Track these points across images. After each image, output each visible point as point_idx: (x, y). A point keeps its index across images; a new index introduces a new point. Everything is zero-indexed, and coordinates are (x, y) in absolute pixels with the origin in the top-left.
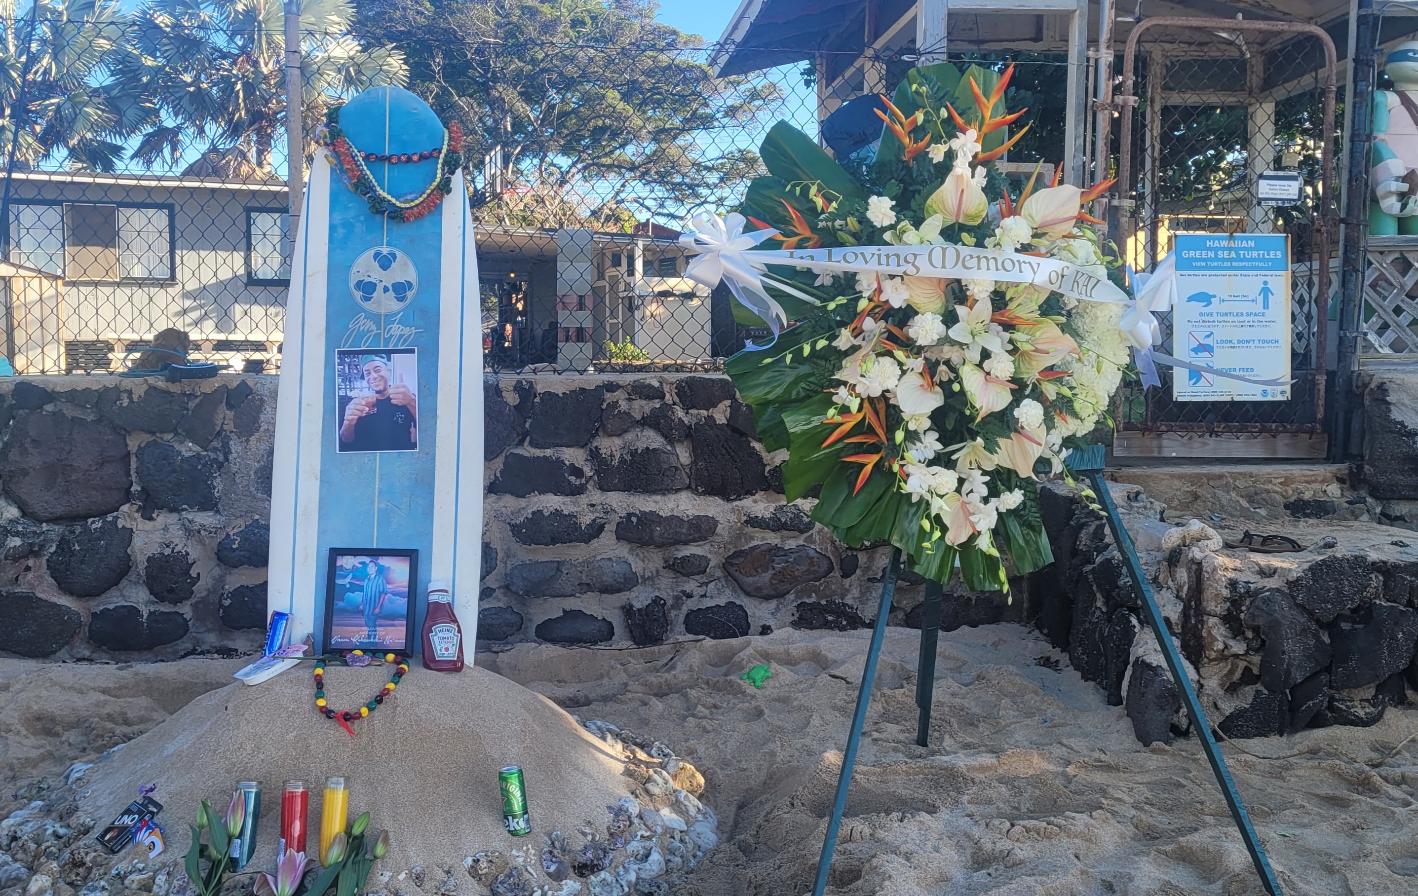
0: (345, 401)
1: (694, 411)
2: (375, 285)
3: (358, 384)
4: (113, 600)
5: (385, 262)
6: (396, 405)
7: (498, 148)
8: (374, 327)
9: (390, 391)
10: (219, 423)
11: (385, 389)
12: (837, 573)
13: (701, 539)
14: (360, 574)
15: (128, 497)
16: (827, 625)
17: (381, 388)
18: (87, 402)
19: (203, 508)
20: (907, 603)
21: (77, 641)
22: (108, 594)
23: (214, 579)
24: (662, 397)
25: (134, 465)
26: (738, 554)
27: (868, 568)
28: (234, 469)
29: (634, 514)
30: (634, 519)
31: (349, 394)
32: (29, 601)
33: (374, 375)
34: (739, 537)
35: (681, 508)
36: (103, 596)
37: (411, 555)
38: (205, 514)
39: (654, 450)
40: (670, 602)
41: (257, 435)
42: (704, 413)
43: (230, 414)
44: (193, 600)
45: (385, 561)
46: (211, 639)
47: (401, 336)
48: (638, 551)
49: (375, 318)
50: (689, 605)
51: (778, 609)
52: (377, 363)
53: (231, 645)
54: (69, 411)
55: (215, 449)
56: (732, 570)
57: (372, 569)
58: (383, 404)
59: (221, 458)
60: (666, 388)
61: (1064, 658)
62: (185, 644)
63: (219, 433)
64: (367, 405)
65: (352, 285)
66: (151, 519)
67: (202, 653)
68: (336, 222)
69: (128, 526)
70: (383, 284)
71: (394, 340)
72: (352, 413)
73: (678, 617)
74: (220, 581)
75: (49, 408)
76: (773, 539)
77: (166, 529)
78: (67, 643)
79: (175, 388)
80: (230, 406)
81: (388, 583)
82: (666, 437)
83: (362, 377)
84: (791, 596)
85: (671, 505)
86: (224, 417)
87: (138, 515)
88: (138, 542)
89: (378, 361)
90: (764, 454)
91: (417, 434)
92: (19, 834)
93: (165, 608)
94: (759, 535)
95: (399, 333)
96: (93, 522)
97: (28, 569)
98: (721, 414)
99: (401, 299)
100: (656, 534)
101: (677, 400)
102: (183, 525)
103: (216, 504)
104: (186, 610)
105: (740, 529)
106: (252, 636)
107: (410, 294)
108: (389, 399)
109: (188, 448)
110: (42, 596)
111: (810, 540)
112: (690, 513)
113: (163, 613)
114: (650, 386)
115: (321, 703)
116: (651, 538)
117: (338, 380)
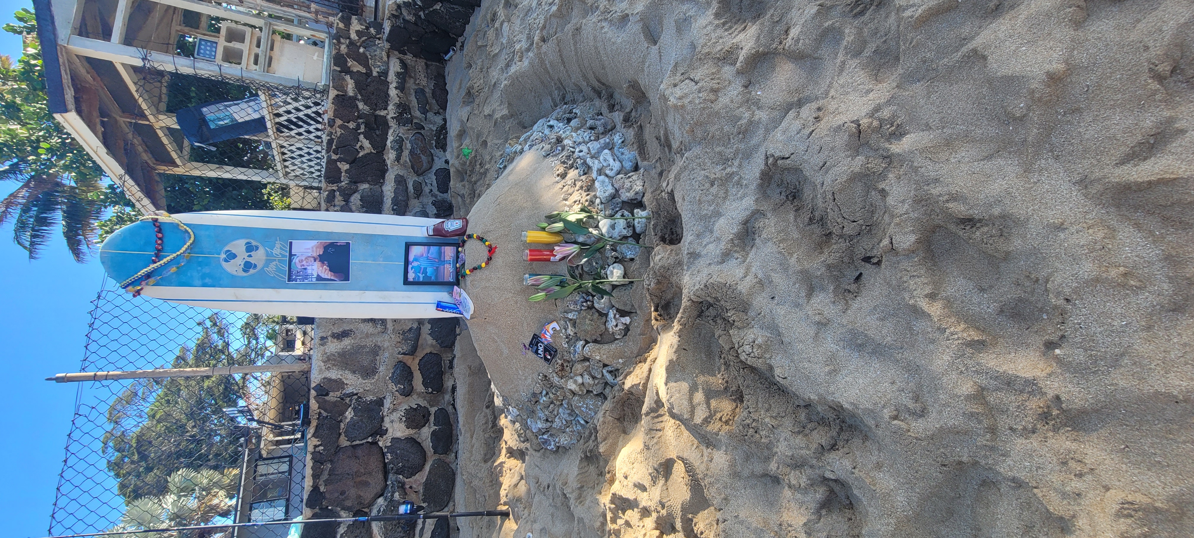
0: (319, 278)
1: (342, 179)
2: (246, 262)
3: (309, 271)
4: (428, 444)
5: (231, 256)
6: (324, 252)
7: (224, 410)
8: (274, 263)
9: (315, 255)
10: (336, 399)
11: (313, 257)
12: (422, 132)
13: (405, 181)
14: (418, 270)
15: (375, 443)
16: (445, 138)
17: (312, 259)
18: (320, 468)
19: (382, 405)
20: (436, 107)
21: (447, 460)
22: (424, 447)
23: (418, 398)
24: (334, 191)
25: (358, 442)
26: (413, 168)
27: (421, 120)
28: (362, 390)
29: (393, 207)
30: (395, 207)
31: (315, 276)
32: (427, 485)
33: (304, 263)
34: (405, 166)
35: (390, 188)
36: (426, 449)
37: (408, 246)
38: (385, 403)
39: (361, 197)
40: (434, 199)
41: (344, 380)
42: (343, 174)
43: (331, 394)
44: (429, 407)
45: (411, 257)
46: (448, 397)
47: (281, 248)
48: (410, 208)
49: (268, 262)
50: (435, 191)
51: (438, 157)
52: (297, 261)
53: (450, 388)
54: (325, 476)
55: (351, 401)
56: (420, 172)
57: (415, 264)
58: (322, 259)
59: (356, 397)
60: (329, 188)
61: (460, 39)
62: (450, 409)
63: (342, 399)
64: (322, 267)
65: (245, 274)
66: (387, 430)
67: (454, 400)
68: (200, 283)
69: (390, 440)
70: (246, 257)
71: (283, 252)
72: (327, 275)
73: (441, 196)
74: (419, 394)
75: (322, 489)
76: (406, 153)
77: (392, 422)
78: (448, 465)
79: (314, 423)
80: (327, 394)
81: (423, 255)
82: (355, 192)
83: (305, 269)
84: (432, 151)
85: (389, 193)
86: (333, 397)
87: (385, 437)
88: (399, 434)
89: (296, 260)
90: (366, 152)
91: (342, 241)
92: (545, 418)
93: (432, 418)
94: (404, 158)
95: (279, 250)
96: (388, 459)
97: (411, 487)
98: (344, 167)
99: (257, 248)
100: (402, 199)
101: (336, 185)
102: (390, 413)
103: (381, 399)
104: (433, 410)
105: (401, 165)
106: (446, 379)
107: (254, 243)
108: (319, 256)
109: (349, 414)
110: (425, 480)
111: (407, 139)
112: (393, 185)
113: (435, 420)
114: (328, 195)
115: (483, 265)
116: (404, 201)
117: (306, 282)
